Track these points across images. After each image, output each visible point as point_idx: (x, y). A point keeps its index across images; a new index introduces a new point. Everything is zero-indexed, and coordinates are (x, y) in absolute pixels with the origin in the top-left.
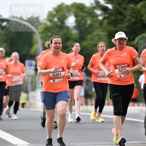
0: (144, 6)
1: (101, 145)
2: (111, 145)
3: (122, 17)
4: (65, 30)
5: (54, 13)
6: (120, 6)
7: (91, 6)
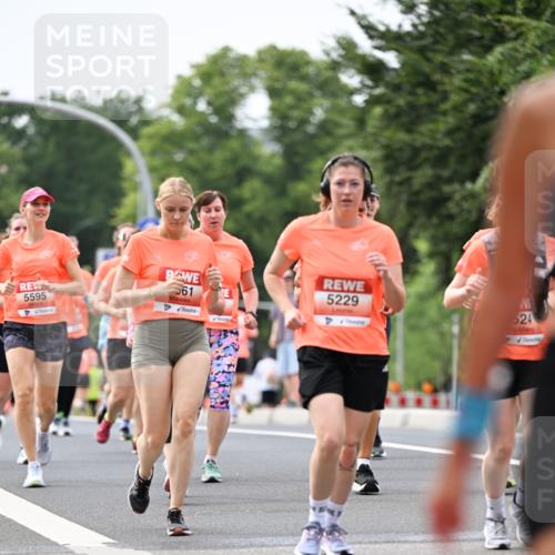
0: (511, 60)
1: (360, 543)
2: (395, 545)
3: (434, 97)
4: (234, 144)
5: (197, 82)
6: (428, 60)
7: (325, 58)
